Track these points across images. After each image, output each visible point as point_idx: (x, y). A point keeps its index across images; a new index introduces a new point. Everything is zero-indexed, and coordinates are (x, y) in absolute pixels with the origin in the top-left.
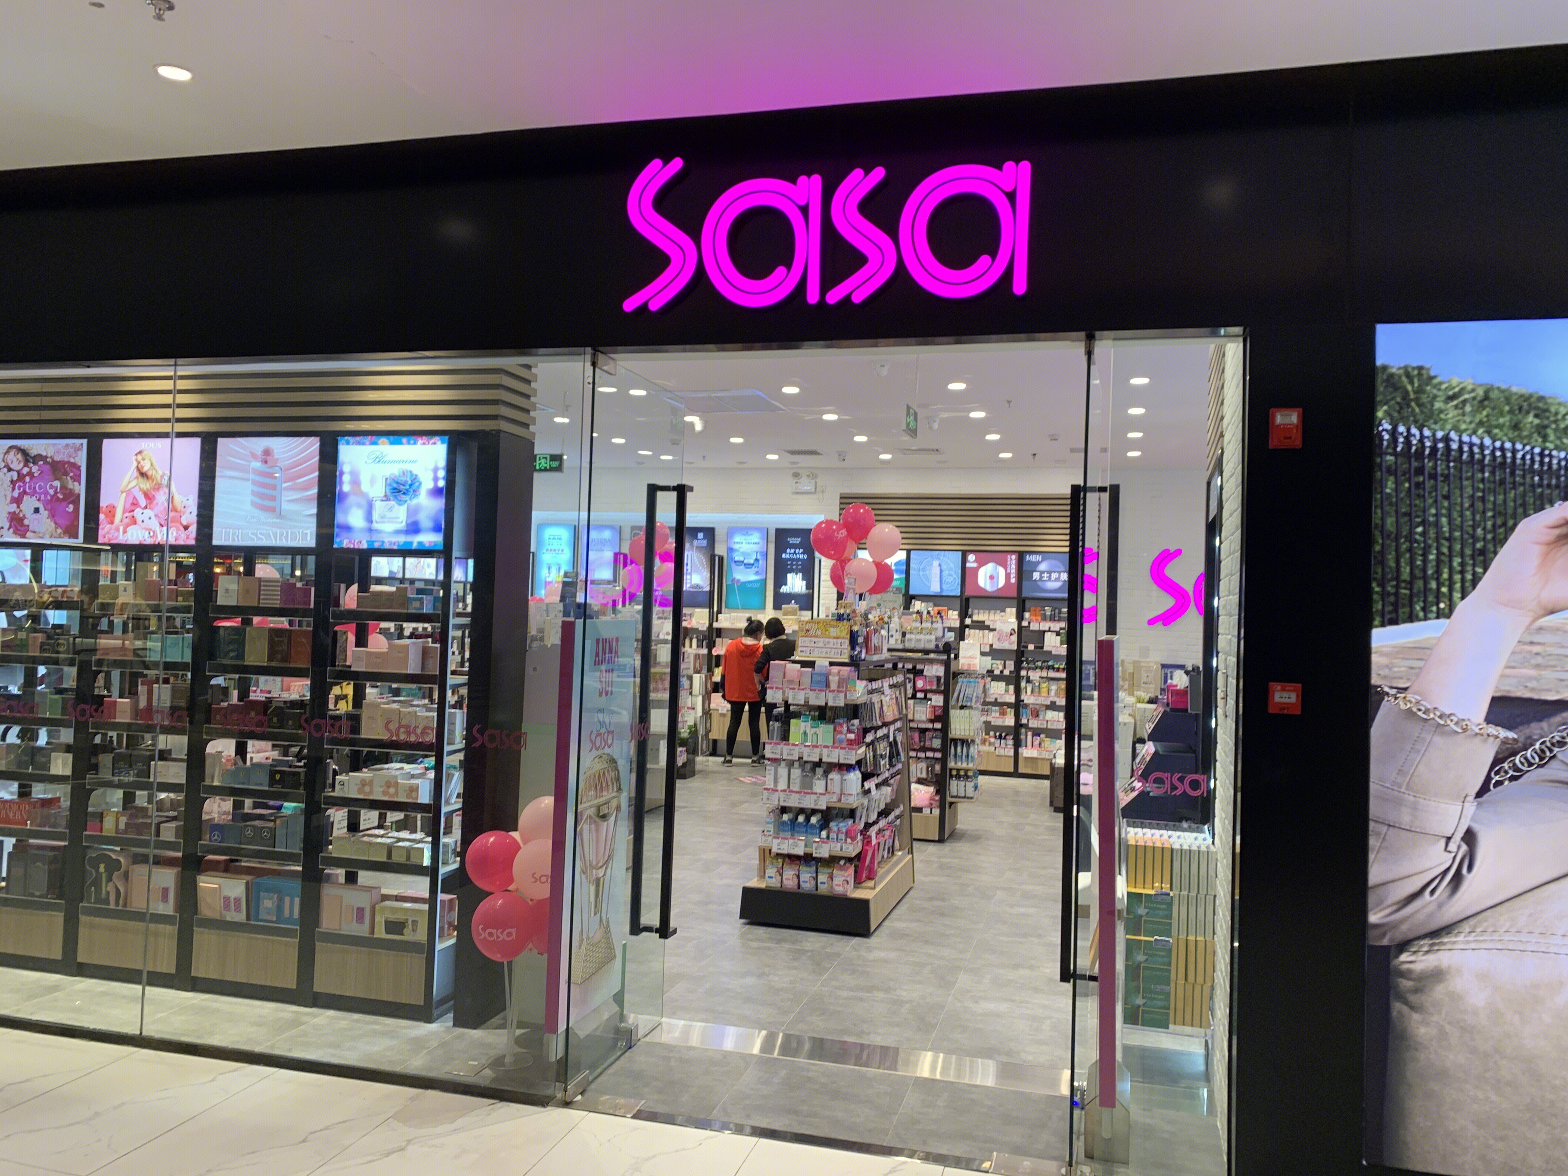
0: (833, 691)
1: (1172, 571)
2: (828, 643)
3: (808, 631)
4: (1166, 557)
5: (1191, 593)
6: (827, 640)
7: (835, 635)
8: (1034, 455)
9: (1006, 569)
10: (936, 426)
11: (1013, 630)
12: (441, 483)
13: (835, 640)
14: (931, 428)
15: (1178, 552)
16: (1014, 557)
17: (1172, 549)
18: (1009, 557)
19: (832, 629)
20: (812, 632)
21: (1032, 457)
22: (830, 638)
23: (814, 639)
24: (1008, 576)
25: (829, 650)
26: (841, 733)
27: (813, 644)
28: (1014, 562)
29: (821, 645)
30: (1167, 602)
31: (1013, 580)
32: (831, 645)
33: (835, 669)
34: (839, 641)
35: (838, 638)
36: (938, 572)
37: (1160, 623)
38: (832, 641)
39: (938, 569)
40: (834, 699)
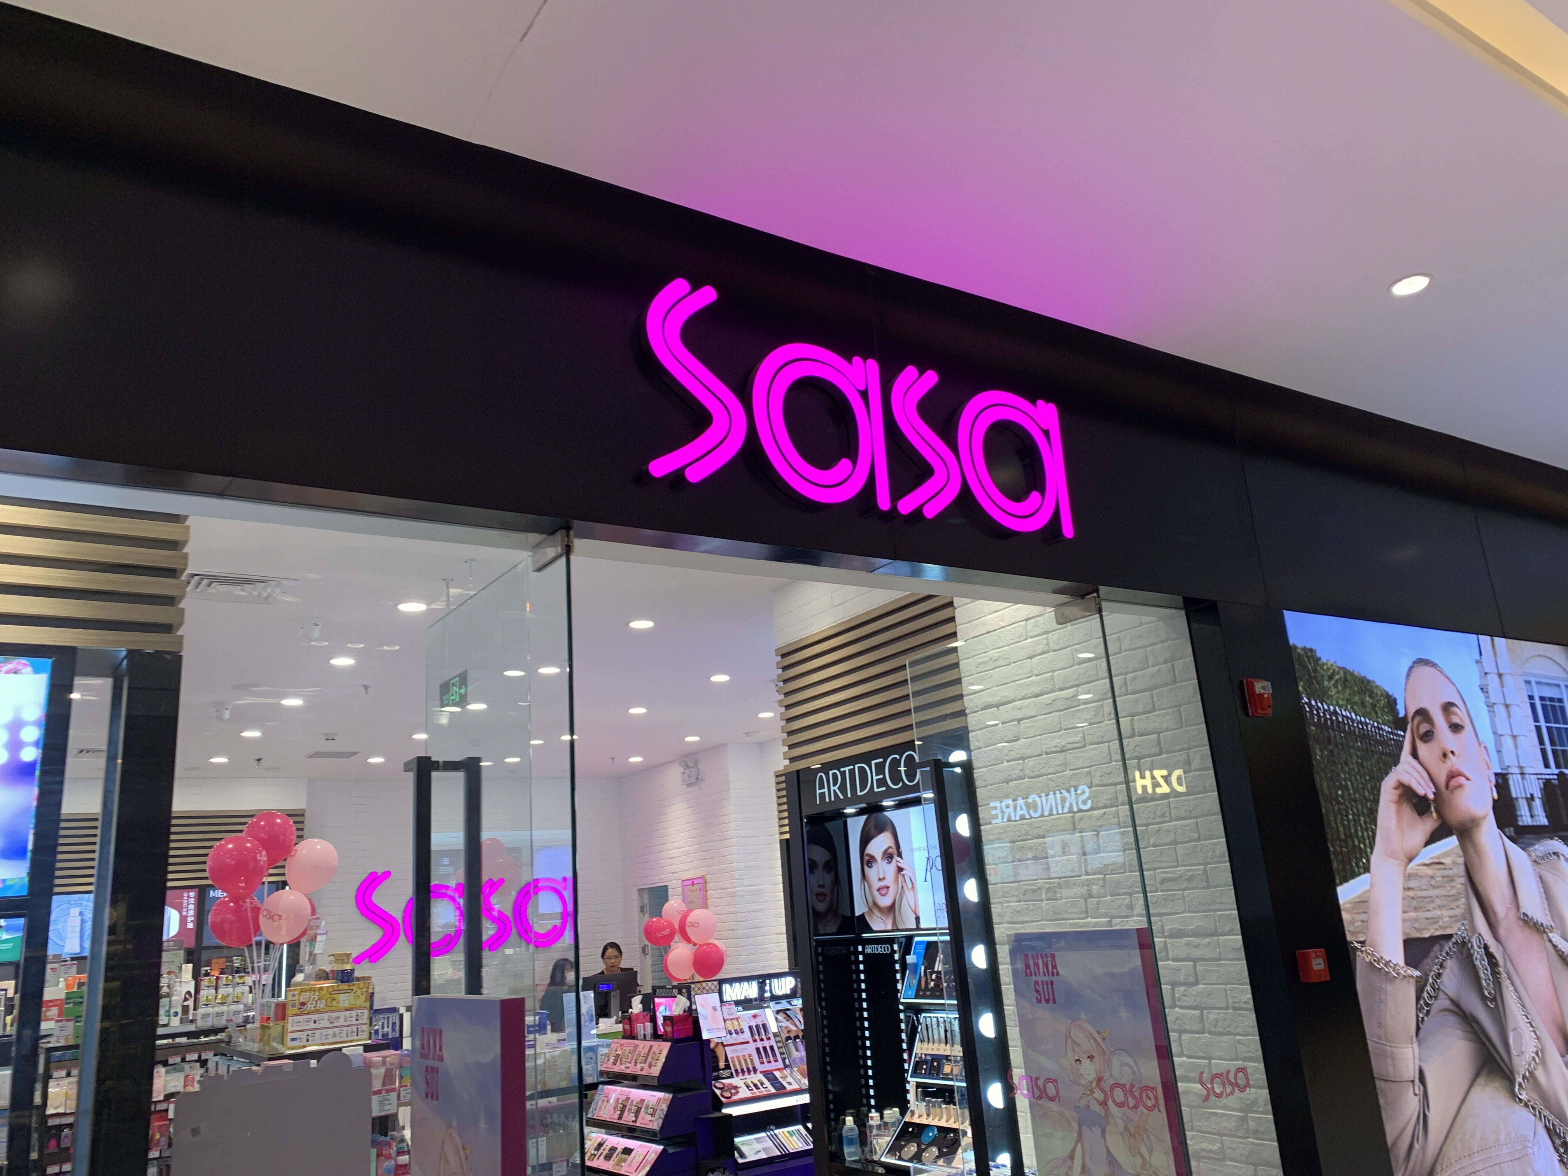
0: (378, 1092)
1: (382, 898)
2: (337, 1018)
3: (303, 1004)
4: (374, 881)
5: (400, 921)
6: (334, 1015)
7: (346, 1004)
8: (259, 760)
9: (180, 912)
10: (227, 715)
11: (189, 993)
12: (30, 754)
13: (348, 1013)
14: (220, 718)
15: (387, 874)
16: (192, 894)
17: (380, 871)
18: (185, 894)
19: (341, 997)
20: (310, 1006)
21: (256, 763)
22: (339, 1011)
23: (314, 1017)
24: (183, 920)
25: (337, 1030)
26: (389, 1157)
27: (312, 1025)
28: (192, 901)
29: (325, 1024)
30: (373, 934)
31: (190, 925)
32: (341, 1022)
33: (375, 1057)
34: (354, 1013)
35: (351, 1009)
36: (78, 924)
37: (367, 960)
38: (342, 1014)
39: (79, 919)
40: (381, 1103)
